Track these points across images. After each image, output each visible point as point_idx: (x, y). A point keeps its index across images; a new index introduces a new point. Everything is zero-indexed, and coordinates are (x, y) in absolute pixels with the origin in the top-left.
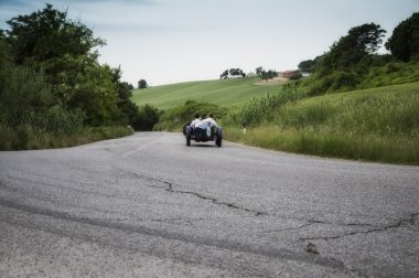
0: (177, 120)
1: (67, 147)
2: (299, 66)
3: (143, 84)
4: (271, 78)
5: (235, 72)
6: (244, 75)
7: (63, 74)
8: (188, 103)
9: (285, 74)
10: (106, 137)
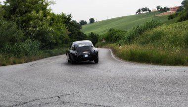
0: (104, 41)
1: (25, 63)
2: (182, 3)
3: (92, 20)
4: (166, 11)
5: (144, 10)
6: (150, 11)
7: (31, 22)
8: (111, 30)
9: (174, 9)
10: (52, 55)
